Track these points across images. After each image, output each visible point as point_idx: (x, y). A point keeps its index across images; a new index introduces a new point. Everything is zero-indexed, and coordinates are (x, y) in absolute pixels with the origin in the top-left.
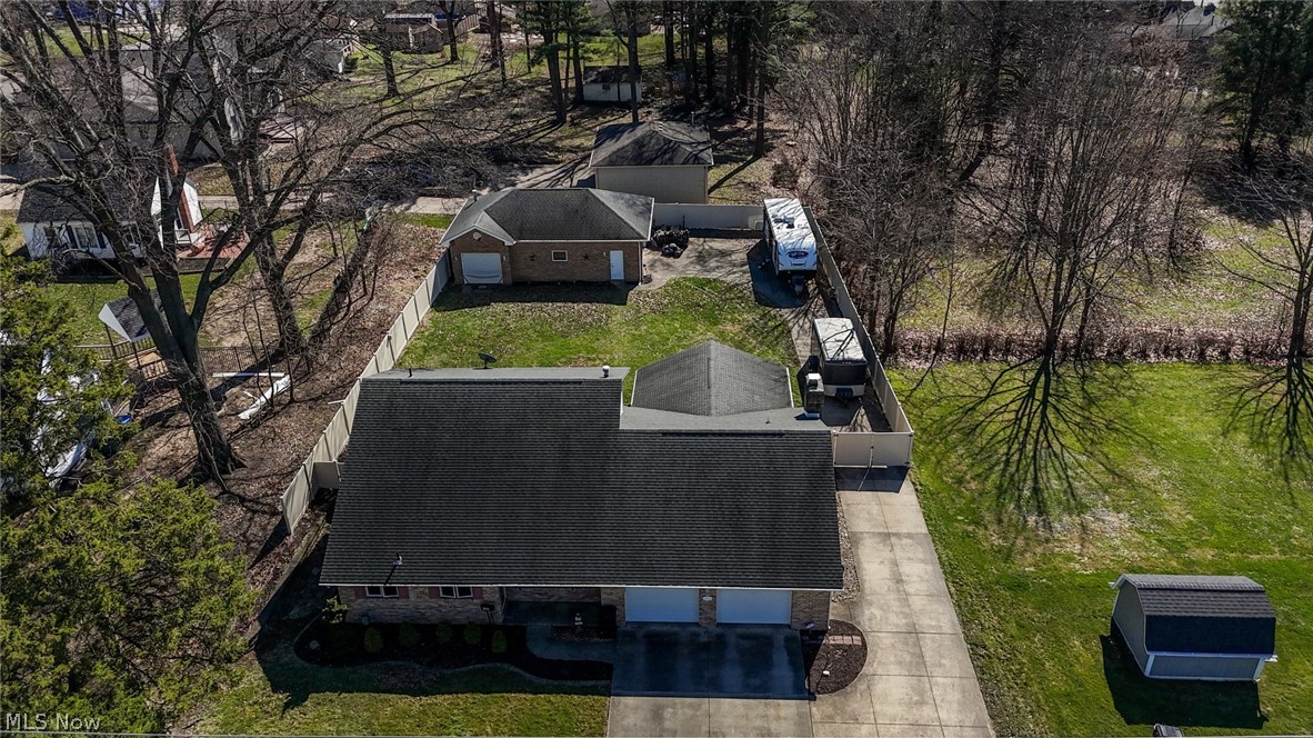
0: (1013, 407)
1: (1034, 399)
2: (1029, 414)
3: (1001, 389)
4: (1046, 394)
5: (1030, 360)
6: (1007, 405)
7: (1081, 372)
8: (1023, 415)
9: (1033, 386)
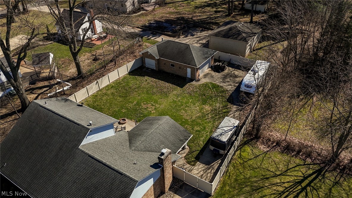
0: (286, 185)
1: (300, 184)
2: (290, 192)
3: (288, 174)
4: (309, 185)
5: (317, 164)
6: (284, 183)
7: (338, 179)
8: (287, 191)
9: (305, 178)
